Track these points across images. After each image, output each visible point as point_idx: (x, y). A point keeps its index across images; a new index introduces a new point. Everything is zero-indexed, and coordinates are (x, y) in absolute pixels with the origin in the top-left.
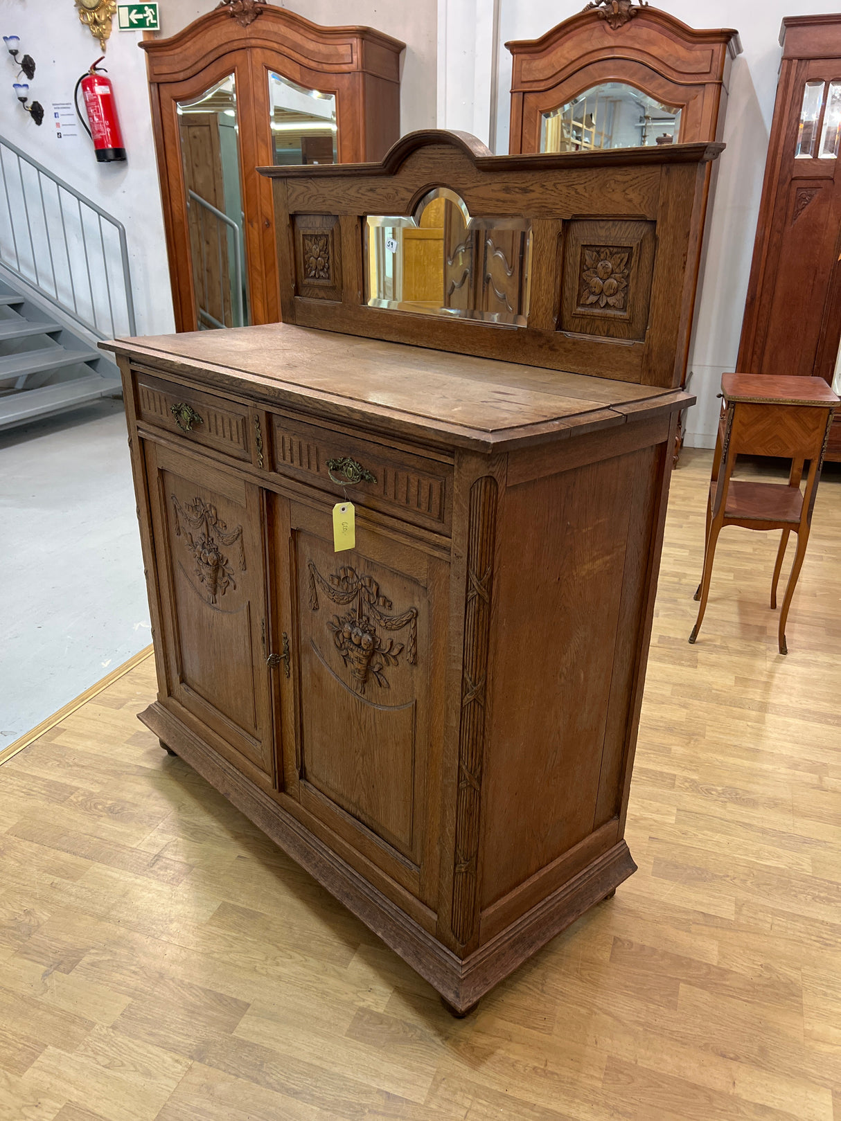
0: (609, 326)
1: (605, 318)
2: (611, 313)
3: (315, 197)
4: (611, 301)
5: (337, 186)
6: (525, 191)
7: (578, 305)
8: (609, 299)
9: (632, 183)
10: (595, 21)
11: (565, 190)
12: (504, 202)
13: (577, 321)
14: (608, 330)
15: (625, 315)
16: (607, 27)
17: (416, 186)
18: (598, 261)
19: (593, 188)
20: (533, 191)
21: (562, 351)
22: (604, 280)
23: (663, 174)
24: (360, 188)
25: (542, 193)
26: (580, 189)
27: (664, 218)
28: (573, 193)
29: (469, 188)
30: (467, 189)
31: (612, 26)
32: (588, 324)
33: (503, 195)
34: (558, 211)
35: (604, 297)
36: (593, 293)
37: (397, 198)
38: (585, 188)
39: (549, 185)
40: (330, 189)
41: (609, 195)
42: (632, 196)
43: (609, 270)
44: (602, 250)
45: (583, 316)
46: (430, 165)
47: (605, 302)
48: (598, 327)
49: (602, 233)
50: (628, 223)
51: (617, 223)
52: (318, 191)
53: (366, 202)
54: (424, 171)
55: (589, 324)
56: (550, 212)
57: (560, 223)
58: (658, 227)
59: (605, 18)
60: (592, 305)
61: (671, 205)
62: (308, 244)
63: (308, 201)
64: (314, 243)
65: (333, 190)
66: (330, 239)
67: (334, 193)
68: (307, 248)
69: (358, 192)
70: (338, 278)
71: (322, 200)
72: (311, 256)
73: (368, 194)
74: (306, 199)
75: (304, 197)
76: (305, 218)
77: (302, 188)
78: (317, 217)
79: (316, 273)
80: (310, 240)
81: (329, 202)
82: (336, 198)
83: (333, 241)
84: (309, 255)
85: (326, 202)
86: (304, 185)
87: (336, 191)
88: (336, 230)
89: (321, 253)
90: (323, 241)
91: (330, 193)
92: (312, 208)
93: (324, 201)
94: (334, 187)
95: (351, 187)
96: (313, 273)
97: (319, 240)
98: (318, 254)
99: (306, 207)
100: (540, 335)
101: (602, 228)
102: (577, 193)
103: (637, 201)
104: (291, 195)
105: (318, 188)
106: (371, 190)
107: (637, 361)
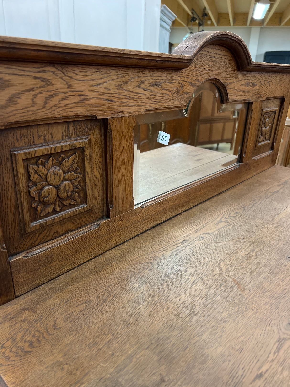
2: (266, 142)
3: (60, 97)
5: (107, 79)
24: (142, 82)
26: (271, 83)
36: (263, 135)
40: (95, 83)
44: (269, 113)
52: (69, 86)
53: (148, 98)
60: (261, 141)
62: (36, 172)
63: (46, 103)
64: (52, 166)
65: (99, 85)
66: (87, 152)
67: (101, 89)
68: (34, 177)
69: (139, 87)
70: (96, 195)
71: (78, 99)
72: (43, 187)
73: (153, 89)
74: (40, 99)
75: (36, 95)
76: (24, 131)
77: (30, 83)
78: (56, 127)
79: (57, 206)
80: (44, 165)
81: (94, 102)
82: (104, 94)
83: (90, 154)
84: (39, 186)
85: (87, 103)
86: (38, 75)
87: (105, 85)
88: (94, 137)
89: (67, 175)
90: (72, 158)
91: (94, 88)
92: (56, 114)
93: (83, 101)
94: (103, 81)
95: (130, 80)
96: (50, 209)
97: (63, 159)
98: (62, 178)
99: (41, 114)
100: (247, 164)
101: (269, 103)
102: (270, 86)
103: (283, 90)
105: (71, 81)
106: (155, 84)
107: (271, 159)
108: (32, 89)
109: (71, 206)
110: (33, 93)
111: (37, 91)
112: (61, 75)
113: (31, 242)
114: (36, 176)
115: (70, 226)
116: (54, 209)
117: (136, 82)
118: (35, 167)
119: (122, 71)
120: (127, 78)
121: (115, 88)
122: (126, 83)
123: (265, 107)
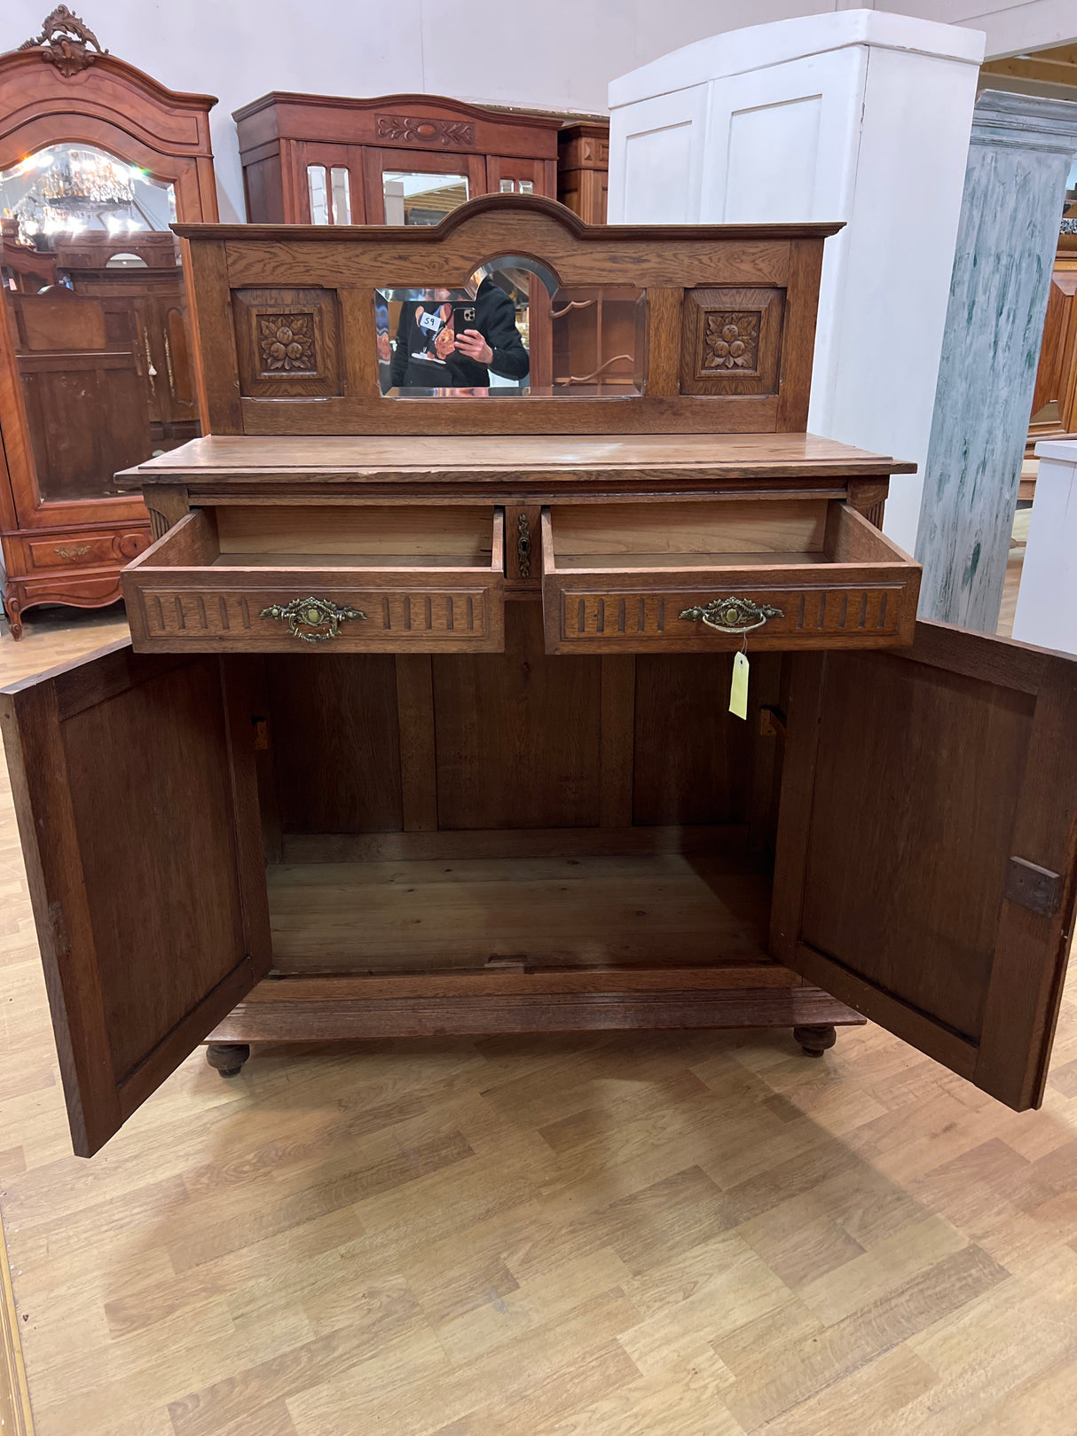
0: (737, 384)
1: (735, 378)
2: (740, 371)
3: (288, 266)
4: (739, 361)
5: (334, 252)
6: (639, 260)
7: (704, 367)
8: (736, 360)
9: (761, 254)
10: (37, 62)
11: (687, 261)
12: (610, 271)
13: (701, 384)
14: (736, 389)
15: (757, 374)
16: (56, 72)
17: (479, 254)
18: (723, 326)
19: (720, 259)
20: (646, 260)
21: (688, 414)
22: (730, 343)
23: (793, 248)
24: (380, 255)
25: (660, 263)
26: (705, 259)
27: (795, 286)
28: (697, 263)
29: (562, 257)
30: (557, 258)
31: (64, 72)
32: (713, 385)
33: (609, 265)
34: (679, 280)
35: (731, 358)
36: (719, 356)
37: (446, 267)
38: (710, 258)
39: (669, 254)
40: (319, 256)
41: (737, 265)
42: (762, 265)
43: (736, 333)
44: (727, 315)
45: (709, 378)
46: (502, 231)
47: (732, 363)
48: (724, 387)
49: (725, 299)
50: (753, 290)
51: (741, 290)
52: (294, 258)
53: (390, 272)
54: (491, 237)
55: (715, 385)
56: (670, 281)
57: (682, 290)
58: (789, 293)
59: (53, 62)
60: (718, 367)
61: (801, 274)
62: (267, 327)
63: (273, 271)
64: (283, 326)
65: (326, 257)
66: (317, 319)
67: (328, 261)
68: (266, 332)
69: (375, 260)
70: (330, 367)
71: (303, 269)
72: (274, 343)
73: (395, 262)
74: (269, 268)
75: (265, 265)
76: (259, 292)
77: (261, 255)
78: (286, 292)
79: (286, 364)
80: (274, 322)
81: (320, 272)
82: (332, 266)
83: (321, 321)
84: (269, 341)
85: (311, 272)
86: (267, 250)
87: (332, 258)
88: (326, 307)
89: (296, 337)
90: (300, 322)
91: (320, 260)
92: (282, 281)
93: (308, 271)
94: (329, 254)
95: (362, 254)
96: (279, 365)
97: (292, 321)
98: (290, 339)
99: (269, 280)
100: (661, 402)
101: (726, 295)
102: (701, 263)
103: (766, 271)
104: (234, 263)
105: (296, 254)
106: (400, 258)
107: (772, 412)
108: (263, 260)
109: (299, 369)
110: (262, 263)
111: (266, 262)
112: (287, 249)
113: (263, 390)
114: (268, 332)
115: (299, 389)
116: (283, 366)
117: (372, 255)
118: (267, 323)
119: (351, 245)
120: (358, 251)
121: (344, 261)
122: (358, 256)
123: (707, 301)
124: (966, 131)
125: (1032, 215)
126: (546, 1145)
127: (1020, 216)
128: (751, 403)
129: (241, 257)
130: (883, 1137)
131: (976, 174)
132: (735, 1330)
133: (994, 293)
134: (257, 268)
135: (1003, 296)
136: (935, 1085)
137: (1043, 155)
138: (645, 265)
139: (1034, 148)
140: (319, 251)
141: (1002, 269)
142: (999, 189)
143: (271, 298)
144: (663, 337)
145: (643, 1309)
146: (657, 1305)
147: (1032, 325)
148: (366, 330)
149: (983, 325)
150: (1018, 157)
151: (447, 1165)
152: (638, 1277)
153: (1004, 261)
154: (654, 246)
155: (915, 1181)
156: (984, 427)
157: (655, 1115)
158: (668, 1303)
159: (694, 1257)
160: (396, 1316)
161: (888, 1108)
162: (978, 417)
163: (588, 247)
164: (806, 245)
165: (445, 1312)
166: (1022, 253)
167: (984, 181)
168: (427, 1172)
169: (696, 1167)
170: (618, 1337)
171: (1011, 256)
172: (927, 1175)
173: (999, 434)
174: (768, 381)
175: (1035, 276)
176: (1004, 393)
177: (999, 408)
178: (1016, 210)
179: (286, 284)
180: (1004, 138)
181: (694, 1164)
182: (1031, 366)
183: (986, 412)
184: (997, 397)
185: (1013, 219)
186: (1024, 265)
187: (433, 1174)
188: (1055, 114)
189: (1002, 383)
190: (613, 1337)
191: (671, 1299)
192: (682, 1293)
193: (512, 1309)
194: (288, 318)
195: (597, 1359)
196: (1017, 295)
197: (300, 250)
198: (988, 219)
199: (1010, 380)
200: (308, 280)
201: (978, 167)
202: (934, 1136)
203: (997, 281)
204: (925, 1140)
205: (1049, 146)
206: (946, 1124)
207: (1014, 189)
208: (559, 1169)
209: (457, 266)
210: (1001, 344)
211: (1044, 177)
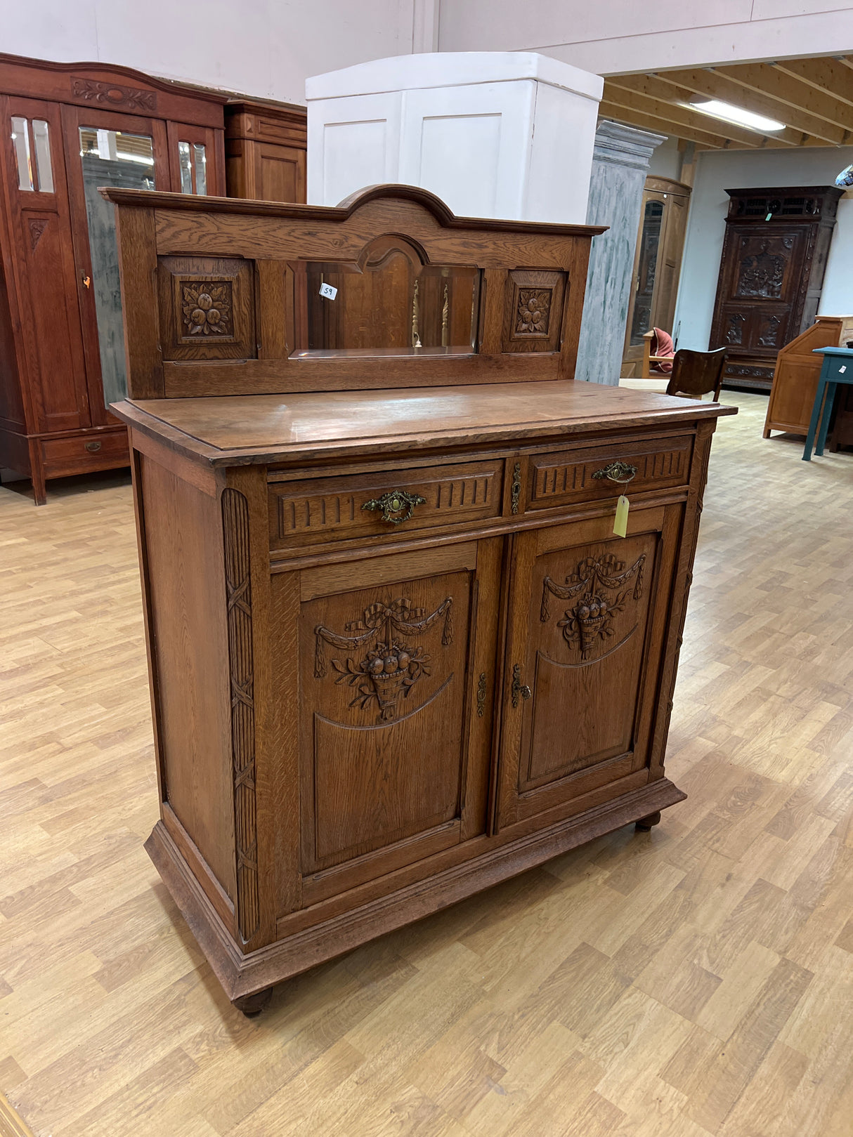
0: (535, 345)
1: (534, 339)
2: (538, 334)
3: (213, 236)
4: (537, 326)
5: (255, 225)
6: (481, 246)
7: (517, 332)
8: (535, 326)
9: (556, 246)
11: (511, 248)
12: (462, 254)
13: (513, 343)
14: (534, 348)
15: (548, 336)
17: (371, 234)
18: (529, 299)
19: (531, 247)
20: (486, 247)
21: (506, 367)
22: (532, 313)
23: (573, 243)
24: (293, 231)
25: (494, 249)
26: (522, 247)
27: (574, 270)
28: (517, 250)
29: (430, 241)
30: (427, 241)
32: (521, 343)
33: (461, 249)
34: (505, 263)
35: (533, 324)
36: (526, 323)
37: (346, 245)
38: (526, 247)
39: (500, 243)
40: (241, 228)
41: (541, 253)
42: (556, 255)
43: (537, 305)
44: (532, 291)
45: (518, 339)
46: (389, 216)
47: (533, 328)
48: (528, 346)
49: (532, 279)
50: (548, 273)
51: (542, 272)
52: (218, 229)
53: (301, 246)
54: (381, 220)
55: (523, 345)
56: (500, 263)
57: (507, 271)
58: (570, 276)
60: (524, 331)
61: (577, 262)
62: (189, 294)
63: (199, 240)
64: (203, 292)
65: (247, 230)
66: (235, 286)
67: (249, 233)
68: (188, 298)
69: (289, 234)
71: (227, 240)
73: (306, 237)
74: (195, 237)
75: (192, 234)
76: (182, 260)
77: (190, 224)
78: (208, 260)
80: (196, 289)
81: (240, 243)
82: (252, 238)
83: (238, 289)
85: (234, 244)
86: (195, 219)
87: (252, 231)
88: (243, 274)
89: (216, 304)
90: (219, 289)
91: (241, 232)
92: (207, 250)
93: (231, 241)
94: (250, 227)
95: (279, 228)
97: (213, 288)
98: (211, 305)
99: (195, 249)
100: (490, 358)
101: (531, 276)
102: (520, 250)
103: (558, 258)
104: (163, 230)
105: (220, 225)
106: (309, 234)
107: (556, 365)
108: (190, 229)
110: (190, 232)
111: (193, 231)
112: (212, 219)
114: (190, 298)
117: (286, 230)
118: (189, 290)
119: (271, 220)
120: (275, 226)
121: (263, 234)
122: (275, 230)
123: (522, 280)
124: (589, 149)
125: (625, 213)
126: (470, 951)
127: (618, 213)
128: (544, 358)
129: (170, 225)
130: (692, 893)
131: (594, 180)
132: (670, 1062)
133: (604, 266)
134: (184, 236)
135: (608, 269)
136: (705, 848)
137: (631, 169)
138: (485, 250)
139: (627, 164)
140: (240, 223)
141: (608, 249)
142: (607, 193)
143: (193, 266)
144: (494, 307)
145: (602, 1063)
146: (610, 1057)
147: (624, 290)
148: (279, 297)
149: (598, 290)
150: (619, 171)
151: (402, 984)
152: (586, 1040)
153: (610, 244)
154: (492, 235)
155: (727, 921)
156: (598, 361)
157: (535, 909)
158: (616, 1054)
159: (616, 1014)
160: (425, 1121)
161: (686, 871)
162: (594, 355)
163: (448, 233)
164: (582, 241)
165: (461, 1107)
166: (619, 239)
167: (599, 187)
168: (389, 994)
169: (584, 943)
170: (595, 1090)
171: (613, 241)
172: (732, 915)
173: (606, 366)
174: (553, 342)
175: (626, 257)
176: (609, 338)
177: (607, 348)
178: (616, 208)
179: (210, 253)
180: (610, 156)
181: (581, 942)
182: (623, 319)
183: (599, 351)
184: (605, 340)
185: (615, 215)
186: (620, 247)
187: (394, 995)
188: (639, 141)
189: (608, 331)
190: (591, 1092)
191: (616, 1050)
192: (621, 1044)
193: (510, 1090)
194: (208, 285)
195: (589, 1111)
196: (616, 269)
197: (224, 222)
198: (601, 214)
199: (612, 329)
200: (230, 250)
201: (596, 176)
202: (723, 886)
203: (605, 259)
204: (719, 890)
205: (635, 164)
206: (726, 875)
207: (615, 194)
208: (489, 968)
209: (353, 243)
210: (608, 303)
211: (631, 185)
